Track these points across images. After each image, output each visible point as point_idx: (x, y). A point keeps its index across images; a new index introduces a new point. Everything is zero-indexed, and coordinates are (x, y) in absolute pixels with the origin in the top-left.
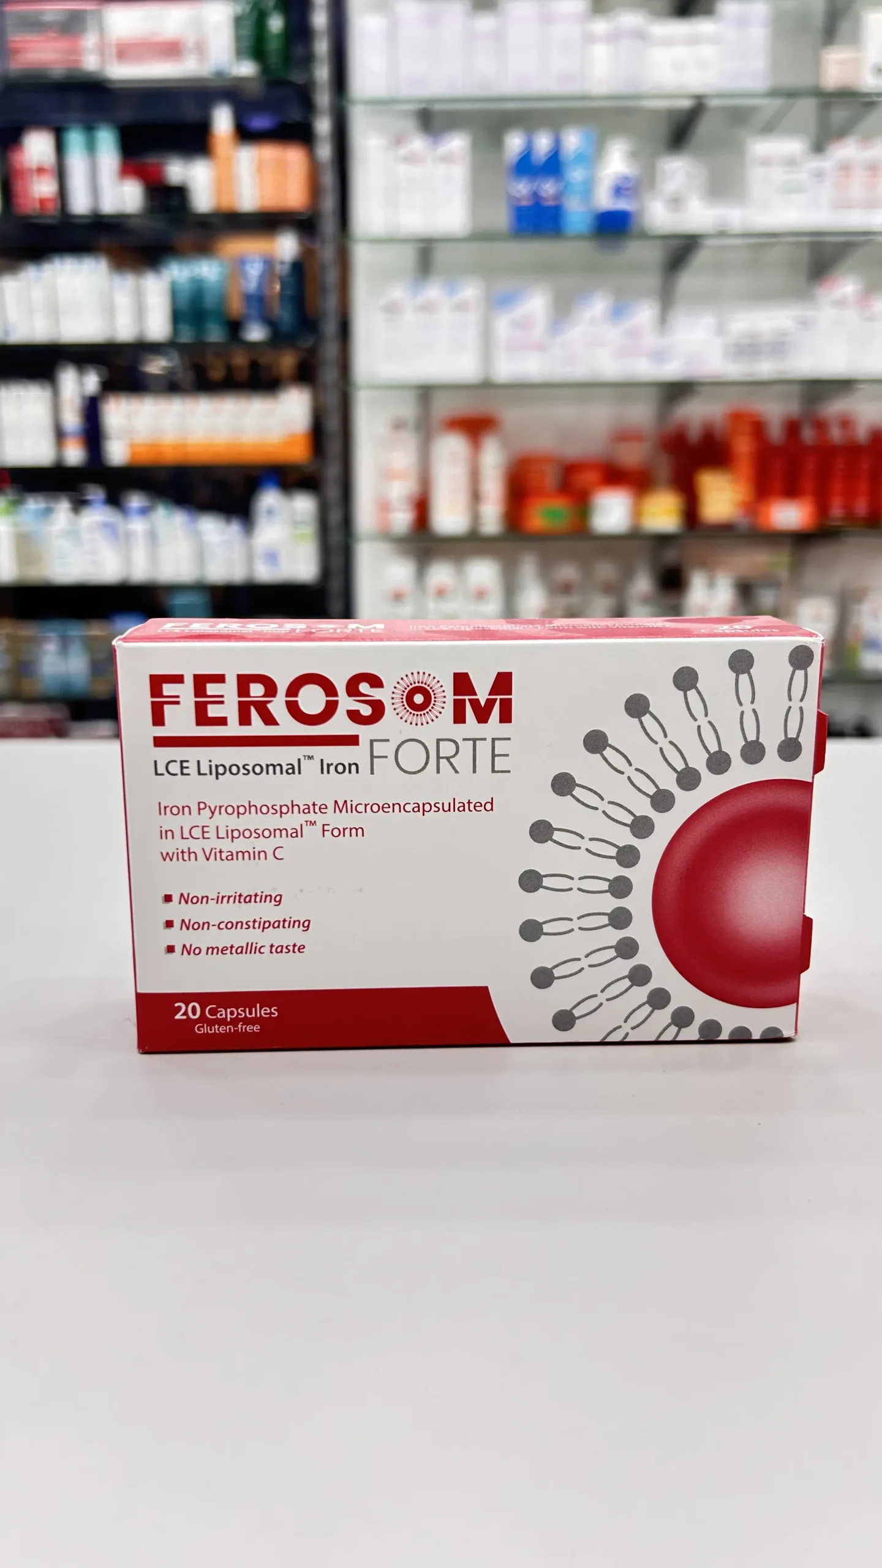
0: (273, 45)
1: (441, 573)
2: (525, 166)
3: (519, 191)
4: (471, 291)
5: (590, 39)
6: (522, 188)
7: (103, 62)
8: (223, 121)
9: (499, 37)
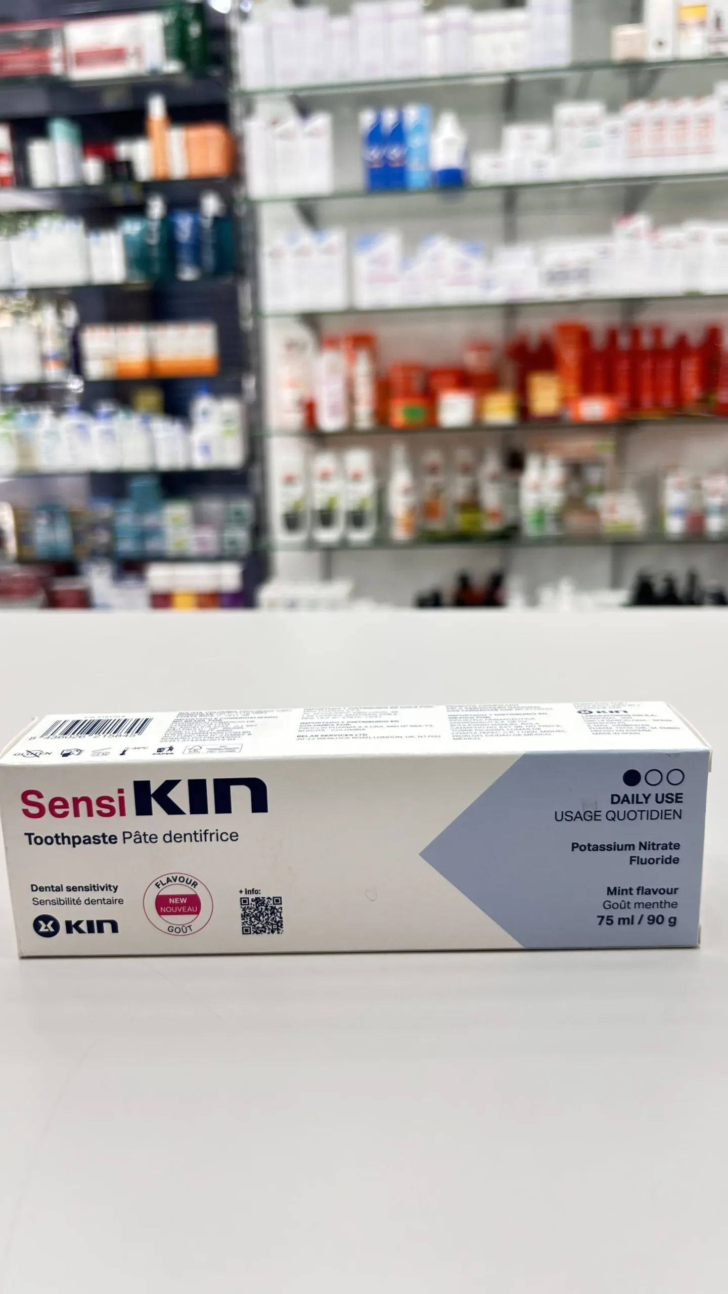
0: (194, 48)
1: (325, 461)
2: (376, 136)
3: (372, 157)
4: (335, 237)
5: (424, 32)
6: (375, 154)
7: (66, 68)
8: (157, 108)
9: (352, 34)
